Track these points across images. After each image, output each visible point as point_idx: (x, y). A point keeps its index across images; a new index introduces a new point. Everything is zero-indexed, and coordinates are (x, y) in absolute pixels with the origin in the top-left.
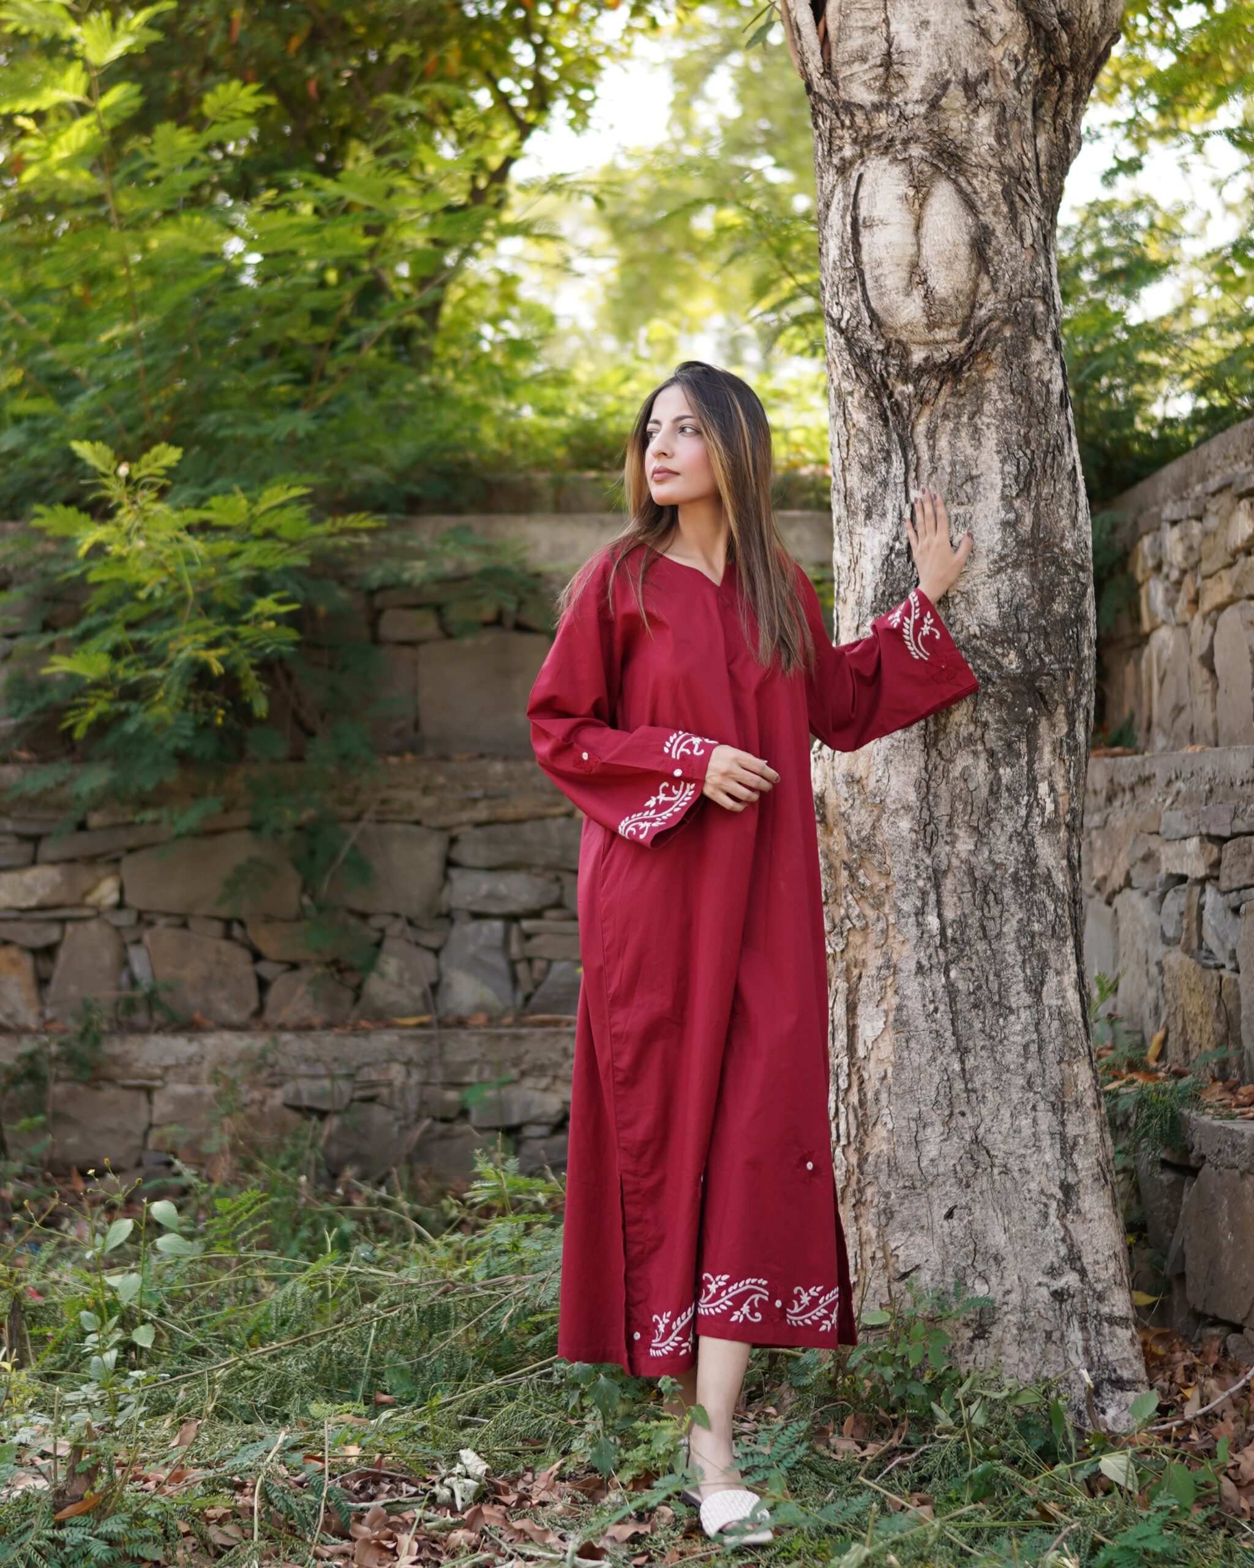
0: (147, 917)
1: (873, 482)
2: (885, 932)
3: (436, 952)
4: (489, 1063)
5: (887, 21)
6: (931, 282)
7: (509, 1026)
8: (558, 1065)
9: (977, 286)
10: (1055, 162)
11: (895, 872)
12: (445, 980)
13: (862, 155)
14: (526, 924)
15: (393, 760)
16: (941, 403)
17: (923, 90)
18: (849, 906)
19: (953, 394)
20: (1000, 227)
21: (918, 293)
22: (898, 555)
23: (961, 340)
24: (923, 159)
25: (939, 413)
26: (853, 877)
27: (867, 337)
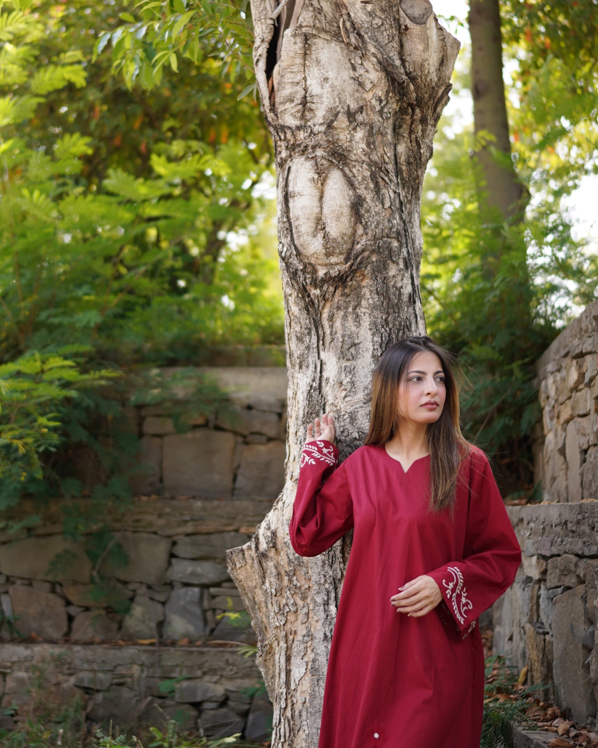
0: (12, 579)
1: (302, 347)
2: (307, 614)
3: (163, 603)
4: (186, 667)
5: (305, 79)
6: (327, 229)
7: (199, 646)
8: (223, 669)
9: (355, 231)
10: (412, 160)
11: (313, 579)
12: (168, 619)
13: (291, 156)
14: (213, 590)
15: (144, 498)
16: (336, 300)
17: (324, 117)
18: (288, 598)
19: (342, 295)
20: (369, 197)
21: (320, 235)
22: (315, 390)
23: (346, 263)
24: (323, 157)
25: (335, 306)
26: (290, 581)
27: (295, 261)
